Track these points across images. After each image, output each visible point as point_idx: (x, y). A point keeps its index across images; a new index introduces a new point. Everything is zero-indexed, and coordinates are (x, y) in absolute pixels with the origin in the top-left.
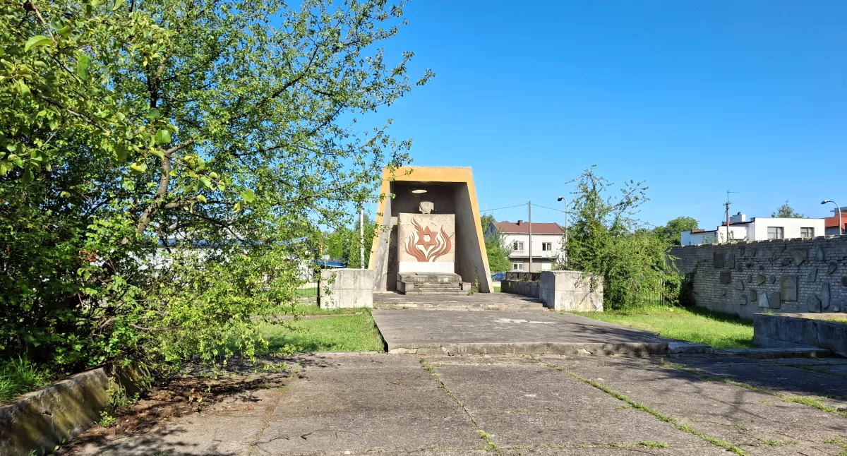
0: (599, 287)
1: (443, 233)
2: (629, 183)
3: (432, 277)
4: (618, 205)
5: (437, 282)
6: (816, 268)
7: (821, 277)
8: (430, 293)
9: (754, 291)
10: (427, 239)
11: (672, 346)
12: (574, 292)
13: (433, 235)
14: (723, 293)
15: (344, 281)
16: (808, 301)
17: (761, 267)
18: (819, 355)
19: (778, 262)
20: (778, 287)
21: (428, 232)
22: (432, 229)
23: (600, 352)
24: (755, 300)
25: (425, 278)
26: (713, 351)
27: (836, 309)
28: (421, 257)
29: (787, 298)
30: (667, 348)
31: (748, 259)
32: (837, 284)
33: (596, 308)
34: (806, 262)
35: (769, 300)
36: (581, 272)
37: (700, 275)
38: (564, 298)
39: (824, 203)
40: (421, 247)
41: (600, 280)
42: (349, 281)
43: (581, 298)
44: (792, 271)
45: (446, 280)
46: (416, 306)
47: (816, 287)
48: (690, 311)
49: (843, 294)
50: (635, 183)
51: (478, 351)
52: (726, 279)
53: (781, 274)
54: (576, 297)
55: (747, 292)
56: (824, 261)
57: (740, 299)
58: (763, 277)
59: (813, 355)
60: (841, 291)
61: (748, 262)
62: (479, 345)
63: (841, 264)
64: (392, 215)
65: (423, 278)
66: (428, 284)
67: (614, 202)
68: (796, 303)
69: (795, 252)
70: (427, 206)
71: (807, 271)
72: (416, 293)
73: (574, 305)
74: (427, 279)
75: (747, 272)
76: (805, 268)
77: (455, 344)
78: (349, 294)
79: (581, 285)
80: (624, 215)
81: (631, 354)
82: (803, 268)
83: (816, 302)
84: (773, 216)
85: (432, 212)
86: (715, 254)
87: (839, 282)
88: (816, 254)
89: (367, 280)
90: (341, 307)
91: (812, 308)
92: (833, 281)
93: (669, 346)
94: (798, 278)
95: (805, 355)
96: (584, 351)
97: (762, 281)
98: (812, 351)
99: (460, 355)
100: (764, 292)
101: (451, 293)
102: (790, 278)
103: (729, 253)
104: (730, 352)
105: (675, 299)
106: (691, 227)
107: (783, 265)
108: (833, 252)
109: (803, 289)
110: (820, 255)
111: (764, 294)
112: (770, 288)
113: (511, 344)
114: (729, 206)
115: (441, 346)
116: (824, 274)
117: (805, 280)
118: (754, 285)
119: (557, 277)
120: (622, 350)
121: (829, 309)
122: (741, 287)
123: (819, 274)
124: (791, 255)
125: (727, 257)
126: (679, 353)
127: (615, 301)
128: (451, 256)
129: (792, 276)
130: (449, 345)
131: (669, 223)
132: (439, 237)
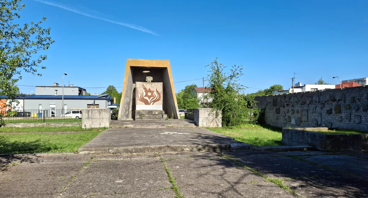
0: (219, 116)
1: (157, 91)
2: (234, 66)
3: (150, 112)
4: (229, 77)
5: (152, 114)
6: (315, 106)
7: (318, 110)
8: (147, 119)
9: (289, 117)
10: (149, 94)
11: (233, 145)
12: (208, 118)
13: (152, 92)
14: (277, 118)
15: (94, 114)
16: (312, 122)
17: (292, 105)
18: (308, 149)
19: (300, 103)
20: (299, 115)
21: (150, 91)
22: (152, 90)
23: (195, 149)
24: (290, 121)
25: (147, 112)
26: (254, 148)
27: (324, 125)
28: (146, 103)
29: (303, 120)
30: (230, 147)
31: (287, 102)
32: (324, 113)
33: (218, 125)
34: (312, 103)
35: (296, 121)
36: (212, 109)
37: (267, 110)
38: (203, 121)
39: (334, 78)
40: (147, 98)
41: (220, 112)
42: (96, 114)
43: (211, 121)
44: (305, 107)
45: (157, 113)
46: (132, 126)
47: (315, 115)
48: (262, 126)
49: (327, 118)
50: (237, 66)
51: (130, 151)
52: (278, 111)
53: (301, 108)
54: (209, 120)
55: (287, 117)
56: (319, 102)
57: (284, 121)
58: (293, 110)
59: (305, 149)
60: (326, 116)
61: (287, 103)
62: (130, 148)
63: (326, 104)
64: (133, 83)
65: (145, 112)
66: (147, 115)
67: (227, 75)
68: (307, 123)
69: (307, 98)
70: (149, 79)
71: (312, 107)
72: (140, 120)
73: (208, 124)
74: (147, 113)
75: (287, 108)
76: (311, 106)
77: (117, 148)
78: (97, 121)
79: (211, 115)
80: (232, 82)
81: (211, 150)
82: (310, 105)
83: (315, 122)
84: (315, 84)
85: (152, 81)
86: (273, 100)
87: (325, 112)
88: (316, 99)
89: (106, 113)
90: (93, 127)
91: (314, 125)
92: (323, 112)
93: (231, 146)
94: (308, 111)
95: (301, 150)
96: (187, 149)
97: (293, 112)
98: (305, 147)
99: (119, 154)
100: (294, 117)
101: (157, 119)
102: (305, 110)
103: (279, 99)
104: (263, 148)
105: (256, 121)
106: (280, 89)
107: (302, 104)
108: (323, 98)
109: (310, 116)
110: (317, 99)
111: (294, 118)
112: (296, 115)
113: (148, 147)
114: (294, 79)
115: (109, 149)
116: (319, 109)
117: (311, 111)
118: (290, 114)
119: (200, 111)
120: (207, 148)
121: (321, 125)
122: (284, 115)
123: (317, 109)
124: (305, 99)
125: (278, 101)
126: (236, 149)
127: (227, 122)
128: (161, 102)
129: (306, 110)
130: (113, 148)
131: (271, 87)
132: (155, 93)
